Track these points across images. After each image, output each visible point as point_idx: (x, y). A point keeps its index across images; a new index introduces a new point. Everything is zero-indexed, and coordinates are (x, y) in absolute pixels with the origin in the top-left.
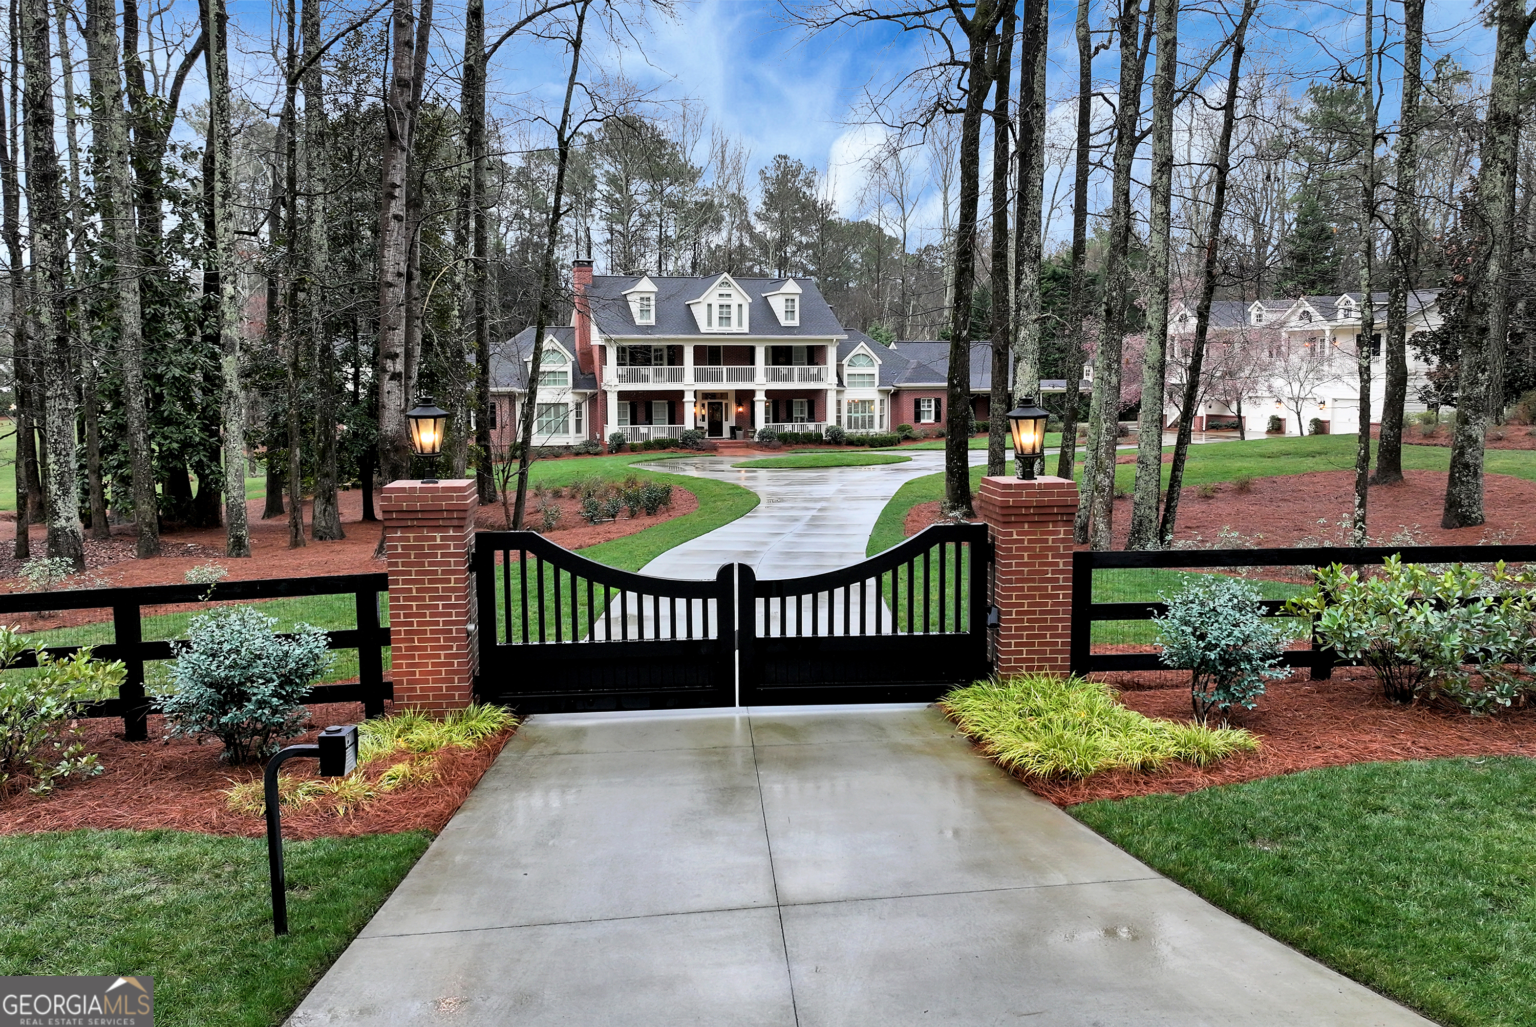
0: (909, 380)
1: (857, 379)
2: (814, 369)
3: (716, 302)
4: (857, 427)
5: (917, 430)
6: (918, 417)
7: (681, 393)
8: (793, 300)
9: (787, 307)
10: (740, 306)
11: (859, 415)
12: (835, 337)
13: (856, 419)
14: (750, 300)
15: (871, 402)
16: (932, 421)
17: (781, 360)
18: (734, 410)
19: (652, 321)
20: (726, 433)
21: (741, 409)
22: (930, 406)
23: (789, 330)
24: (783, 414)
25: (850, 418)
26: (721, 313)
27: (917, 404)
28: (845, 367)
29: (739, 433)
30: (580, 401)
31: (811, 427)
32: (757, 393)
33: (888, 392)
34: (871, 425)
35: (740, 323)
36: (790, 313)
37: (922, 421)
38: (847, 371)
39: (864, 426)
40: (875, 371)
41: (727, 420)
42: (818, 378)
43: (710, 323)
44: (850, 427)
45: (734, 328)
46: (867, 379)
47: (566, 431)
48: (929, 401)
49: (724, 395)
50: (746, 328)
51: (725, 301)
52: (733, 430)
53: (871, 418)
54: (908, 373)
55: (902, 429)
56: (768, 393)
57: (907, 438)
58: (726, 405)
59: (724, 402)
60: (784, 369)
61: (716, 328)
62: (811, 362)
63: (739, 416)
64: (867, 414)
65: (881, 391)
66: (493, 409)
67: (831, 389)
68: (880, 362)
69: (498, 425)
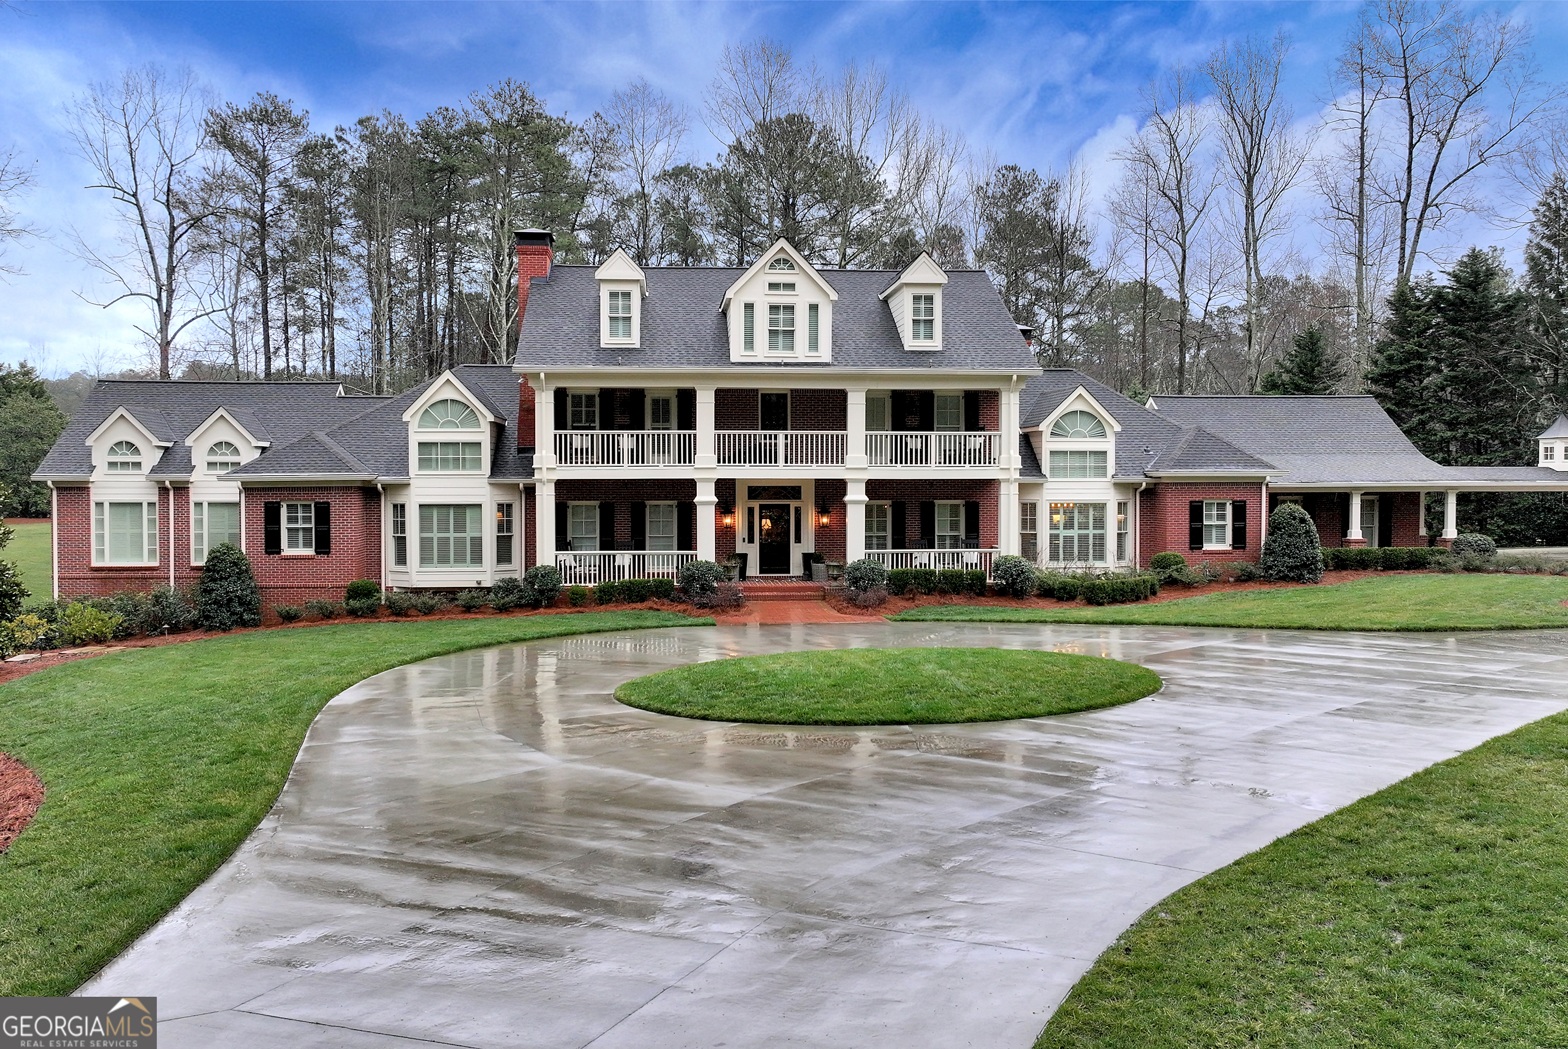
0: (1179, 464)
1: (1070, 462)
2: (976, 440)
3: (762, 300)
4: (1069, 556)
5: (1194, 569)
6: (1196, 538)
8: (929, 299)
9: (916, 311)
10: (814, 308)
11: (1075, 533)
12: (1015, 372)
13: (1069, 540)
14: (834, 296)
15: (1100, 507)
16: (1226, 546)
17: (911, 420)
18: (811, 520)
19: (635, 340)
20: (796, 567)
21: (825, 520)
22: (1222, 517)
23: (920, 356)
24: (913, 529)
25: (1054, 538)
26: (772, 322)
27: (1196, 512)
28: (1046, 436)
29: (819, 568)
30: (505, 499)
31: (971, 556)
32: (850, 487)
33: (1134, 487)
34: (1100, 555)
35: (814, 344)
36: (924, 324)
37: (1207, 547)
38: (1047, 445)
39: (1083, 556)
40: (1108, 445)
41: (798, 540)
42: (984, 456)
43: (749, 342)
44: (1054, 556)
45: (801, 352)
46: (1090, 462)
47: (477, 558)
48: (1222, 506)
49: (793, 491)
50: (825, 353)
51: (782, 298)
52: (808, 559)
53: (1100, 541)
54: (1177, 453)
55: (1162, 564)
56: (874, 488)
57: (1172, 583)
58: (798, 511)
59: (793, 504)
60: (913, 439)
61: (762, 351)
62: (973, 424)
63: (821, 532)
64: (1091, 532)
65: (1117, 485)
66: (323, 514)
67: (1007, 480)
68: (1118, 428)
69: (333, 546)
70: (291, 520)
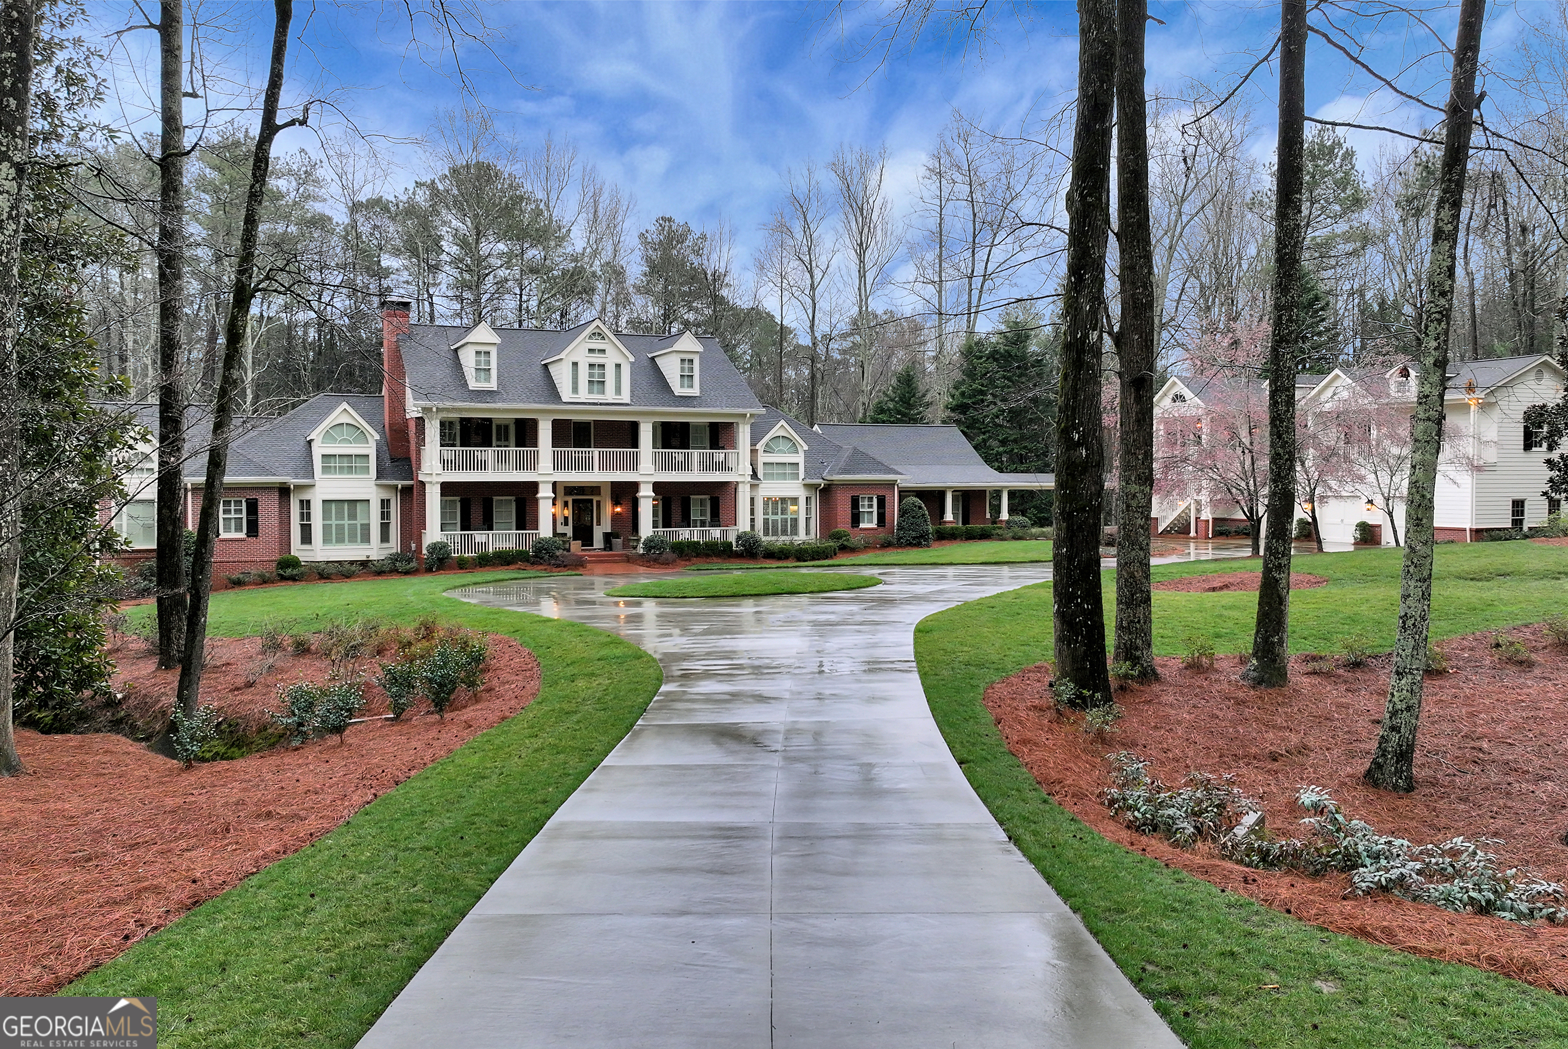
0: (839, 473)
1: (776, 470)
2: (719, 455)
3: (584, 361)
4: (775, 533)
5: (856, 539)
6: (856, 519)
7: (533, 487)
8: (691, 361)
9: (682, 369)
10: (618, 366)
11: (779, 517)
12: (748, 411)
13: (775, 522)
14: (632, 359)
15: (795, 501)
16: (874, 525)
17: (675, 442)
18: (608, 510)
19: (493, 385)
20: (598, 541)
21: (618, 509)
22: (871, 506)
23: (686, 400)
24: (676, 515)
25: (766, 521)
26: (591, 375)
27: (855, 503)
28: (760, 453)
29: (617, 542)
30: (385, 496)
31: (716, 533)
32: (642, 487)
33: (814, 487)
34: (795, 531)
35: (618, 390)
36: (687, 378)
37: (862, 526)
38: (762, 458)
39: (784, 532)
40: (800, 459)
41: (599, 523)
42: (723, 467)
43: (575, 389)
44: (766, 533)
45: (610, 395)
46: (788, 470)
47: (366, 538)
48: (871, 499)
49: (594, 489)
50: (626, 397)
51: (597, 359)
52: (608, 537)
53: (795, 521)
54: (842, 464)
55: (837, 536)
56: (658, 487)
57: (844, 549)
58: (598, 503)
59: (595, 499)
60: (678, 454)
61: (584, 395)
62: (715, 444)
63: (615, 518)
64: (789, 516)
65: (807, 486)
66: (253, 507)
67: (743, 482)
68: (806, 448)
69: (260, 531)
70: (225, 512)
